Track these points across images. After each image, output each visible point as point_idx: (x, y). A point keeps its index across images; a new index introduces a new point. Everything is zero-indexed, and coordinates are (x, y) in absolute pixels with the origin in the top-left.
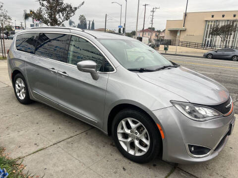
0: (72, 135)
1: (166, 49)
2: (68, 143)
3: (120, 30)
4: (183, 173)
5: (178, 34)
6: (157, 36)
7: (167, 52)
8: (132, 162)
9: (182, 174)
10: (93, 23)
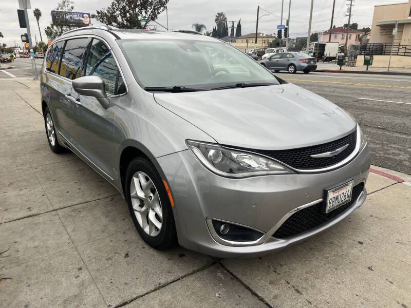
0: (89, 199)
1: (367, 63)
2: (74, 210)
3: (280, 32)
4: (222, 273)
5: (395, 32)
6: (360, 39)
7: (370, 69)
8: (147, 247)
9: (219, 274)
10: (239, 26)
